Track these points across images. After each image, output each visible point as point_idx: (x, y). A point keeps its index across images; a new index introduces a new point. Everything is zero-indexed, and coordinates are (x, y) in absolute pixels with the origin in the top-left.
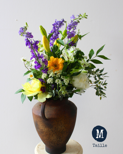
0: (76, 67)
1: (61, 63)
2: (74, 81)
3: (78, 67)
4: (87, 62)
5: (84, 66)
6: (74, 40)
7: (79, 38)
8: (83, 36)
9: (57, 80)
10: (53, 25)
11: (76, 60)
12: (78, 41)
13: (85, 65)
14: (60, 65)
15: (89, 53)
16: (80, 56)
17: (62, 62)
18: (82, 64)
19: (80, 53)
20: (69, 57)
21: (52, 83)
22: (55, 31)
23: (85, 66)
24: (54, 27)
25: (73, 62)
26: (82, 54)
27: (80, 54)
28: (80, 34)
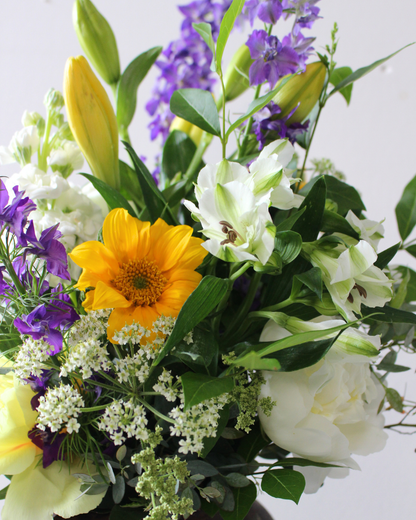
0: (289, 301)
1: (180, 264)
2: (268, 405)
3: (304, 301)
4: (376, 270)
5: (350, 298)
6: (297, 95)
7: (330, 88)
8: (362, 72)
9: (115, 407)
10: (183, 9)
11: (292, 253)
12: (322, 106)
13: (360, 289)
14: (175, 275)
15: (396, 196)
16: (329, 216)
17: (188, 256)
18: (343, 284)
19: (335, 198)
20: (237, 228)
21: (73, 427)
22: (193, 45)
23: (359, 300)
24: (187, 25)
25: (268, 268)
26: (351, 199)
27: (330, 206)
28: (339, 61)
